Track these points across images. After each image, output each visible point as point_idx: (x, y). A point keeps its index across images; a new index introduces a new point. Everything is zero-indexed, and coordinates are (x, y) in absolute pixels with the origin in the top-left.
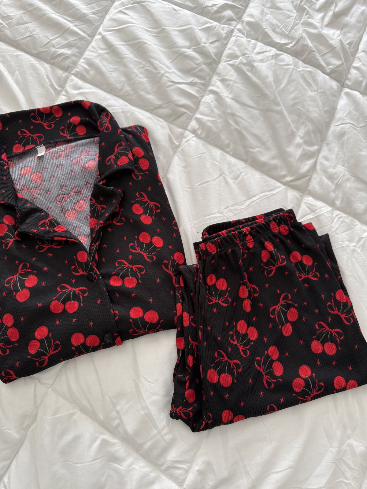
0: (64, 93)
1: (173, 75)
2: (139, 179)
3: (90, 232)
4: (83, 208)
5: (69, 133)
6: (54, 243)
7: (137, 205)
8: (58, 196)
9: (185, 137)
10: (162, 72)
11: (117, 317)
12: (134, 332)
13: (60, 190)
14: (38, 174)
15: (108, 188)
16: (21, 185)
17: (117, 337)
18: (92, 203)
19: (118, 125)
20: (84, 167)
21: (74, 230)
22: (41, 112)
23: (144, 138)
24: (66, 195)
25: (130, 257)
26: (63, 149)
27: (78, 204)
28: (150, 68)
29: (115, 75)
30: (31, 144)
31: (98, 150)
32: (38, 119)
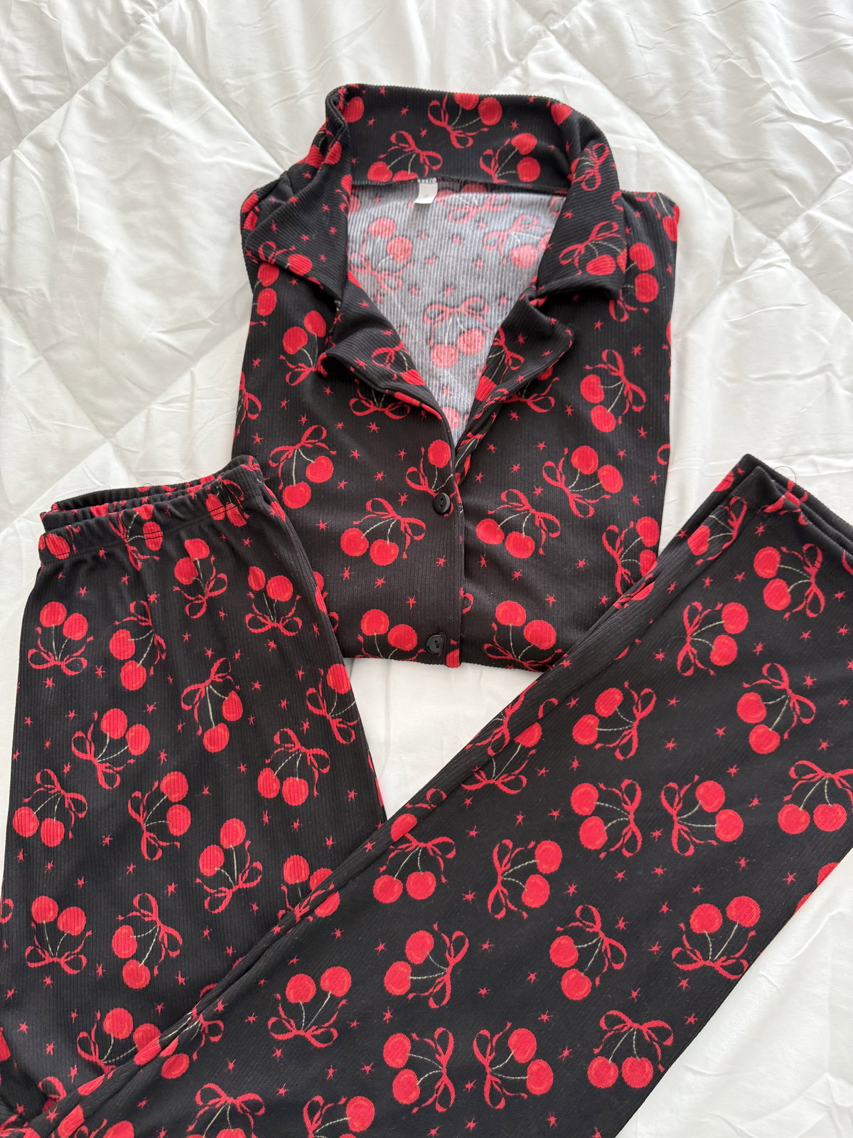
0: (518, 71)
1: (792, 94)
2: (622, 320)
3: (470, 407)
4: (475, 347)
5: (500, 169)
6: (390, 406)
7: (595, 380)
8: (431, 304)
9: (766, 256)
10: (769, 80)
11: (469, 608)
12: (493, 651)
13: (439, 292)
14: (405, 243)
15: (546, 318)
16: (362, 256)
17: (453, 648)
18: (496, 344)
19: (618, 180)
20: (508, 257)
21: (439, 392)
22: (455, 102)
23: (666, 228)
24: (448, 309)
25: (538, 491)
26: (476, 202)
27: (467, 336)
28: (742, 64)
29: (649, 57)
30: (409, 170)
31: (553, 227)
32: (443, 117)
